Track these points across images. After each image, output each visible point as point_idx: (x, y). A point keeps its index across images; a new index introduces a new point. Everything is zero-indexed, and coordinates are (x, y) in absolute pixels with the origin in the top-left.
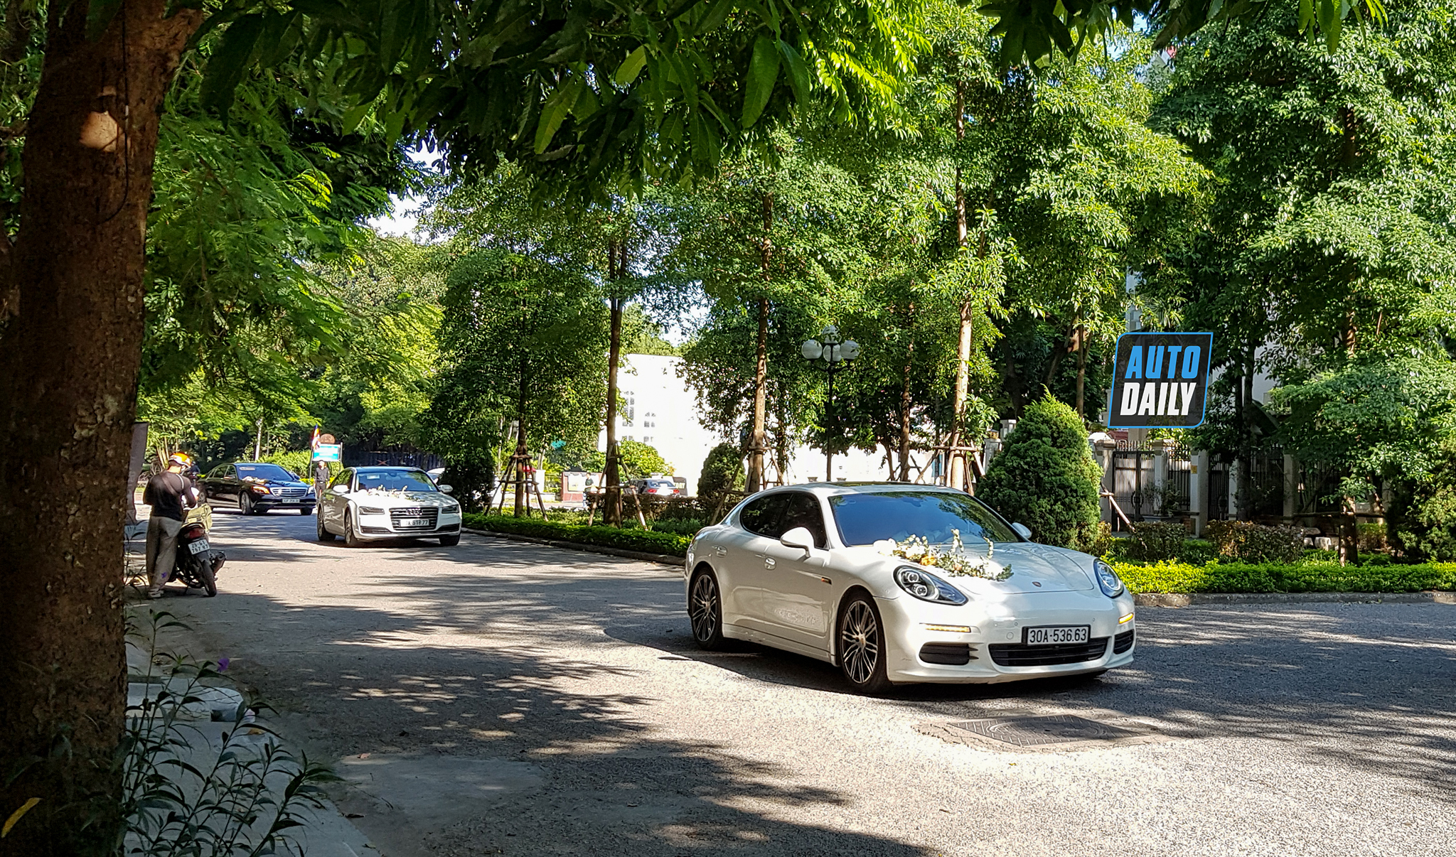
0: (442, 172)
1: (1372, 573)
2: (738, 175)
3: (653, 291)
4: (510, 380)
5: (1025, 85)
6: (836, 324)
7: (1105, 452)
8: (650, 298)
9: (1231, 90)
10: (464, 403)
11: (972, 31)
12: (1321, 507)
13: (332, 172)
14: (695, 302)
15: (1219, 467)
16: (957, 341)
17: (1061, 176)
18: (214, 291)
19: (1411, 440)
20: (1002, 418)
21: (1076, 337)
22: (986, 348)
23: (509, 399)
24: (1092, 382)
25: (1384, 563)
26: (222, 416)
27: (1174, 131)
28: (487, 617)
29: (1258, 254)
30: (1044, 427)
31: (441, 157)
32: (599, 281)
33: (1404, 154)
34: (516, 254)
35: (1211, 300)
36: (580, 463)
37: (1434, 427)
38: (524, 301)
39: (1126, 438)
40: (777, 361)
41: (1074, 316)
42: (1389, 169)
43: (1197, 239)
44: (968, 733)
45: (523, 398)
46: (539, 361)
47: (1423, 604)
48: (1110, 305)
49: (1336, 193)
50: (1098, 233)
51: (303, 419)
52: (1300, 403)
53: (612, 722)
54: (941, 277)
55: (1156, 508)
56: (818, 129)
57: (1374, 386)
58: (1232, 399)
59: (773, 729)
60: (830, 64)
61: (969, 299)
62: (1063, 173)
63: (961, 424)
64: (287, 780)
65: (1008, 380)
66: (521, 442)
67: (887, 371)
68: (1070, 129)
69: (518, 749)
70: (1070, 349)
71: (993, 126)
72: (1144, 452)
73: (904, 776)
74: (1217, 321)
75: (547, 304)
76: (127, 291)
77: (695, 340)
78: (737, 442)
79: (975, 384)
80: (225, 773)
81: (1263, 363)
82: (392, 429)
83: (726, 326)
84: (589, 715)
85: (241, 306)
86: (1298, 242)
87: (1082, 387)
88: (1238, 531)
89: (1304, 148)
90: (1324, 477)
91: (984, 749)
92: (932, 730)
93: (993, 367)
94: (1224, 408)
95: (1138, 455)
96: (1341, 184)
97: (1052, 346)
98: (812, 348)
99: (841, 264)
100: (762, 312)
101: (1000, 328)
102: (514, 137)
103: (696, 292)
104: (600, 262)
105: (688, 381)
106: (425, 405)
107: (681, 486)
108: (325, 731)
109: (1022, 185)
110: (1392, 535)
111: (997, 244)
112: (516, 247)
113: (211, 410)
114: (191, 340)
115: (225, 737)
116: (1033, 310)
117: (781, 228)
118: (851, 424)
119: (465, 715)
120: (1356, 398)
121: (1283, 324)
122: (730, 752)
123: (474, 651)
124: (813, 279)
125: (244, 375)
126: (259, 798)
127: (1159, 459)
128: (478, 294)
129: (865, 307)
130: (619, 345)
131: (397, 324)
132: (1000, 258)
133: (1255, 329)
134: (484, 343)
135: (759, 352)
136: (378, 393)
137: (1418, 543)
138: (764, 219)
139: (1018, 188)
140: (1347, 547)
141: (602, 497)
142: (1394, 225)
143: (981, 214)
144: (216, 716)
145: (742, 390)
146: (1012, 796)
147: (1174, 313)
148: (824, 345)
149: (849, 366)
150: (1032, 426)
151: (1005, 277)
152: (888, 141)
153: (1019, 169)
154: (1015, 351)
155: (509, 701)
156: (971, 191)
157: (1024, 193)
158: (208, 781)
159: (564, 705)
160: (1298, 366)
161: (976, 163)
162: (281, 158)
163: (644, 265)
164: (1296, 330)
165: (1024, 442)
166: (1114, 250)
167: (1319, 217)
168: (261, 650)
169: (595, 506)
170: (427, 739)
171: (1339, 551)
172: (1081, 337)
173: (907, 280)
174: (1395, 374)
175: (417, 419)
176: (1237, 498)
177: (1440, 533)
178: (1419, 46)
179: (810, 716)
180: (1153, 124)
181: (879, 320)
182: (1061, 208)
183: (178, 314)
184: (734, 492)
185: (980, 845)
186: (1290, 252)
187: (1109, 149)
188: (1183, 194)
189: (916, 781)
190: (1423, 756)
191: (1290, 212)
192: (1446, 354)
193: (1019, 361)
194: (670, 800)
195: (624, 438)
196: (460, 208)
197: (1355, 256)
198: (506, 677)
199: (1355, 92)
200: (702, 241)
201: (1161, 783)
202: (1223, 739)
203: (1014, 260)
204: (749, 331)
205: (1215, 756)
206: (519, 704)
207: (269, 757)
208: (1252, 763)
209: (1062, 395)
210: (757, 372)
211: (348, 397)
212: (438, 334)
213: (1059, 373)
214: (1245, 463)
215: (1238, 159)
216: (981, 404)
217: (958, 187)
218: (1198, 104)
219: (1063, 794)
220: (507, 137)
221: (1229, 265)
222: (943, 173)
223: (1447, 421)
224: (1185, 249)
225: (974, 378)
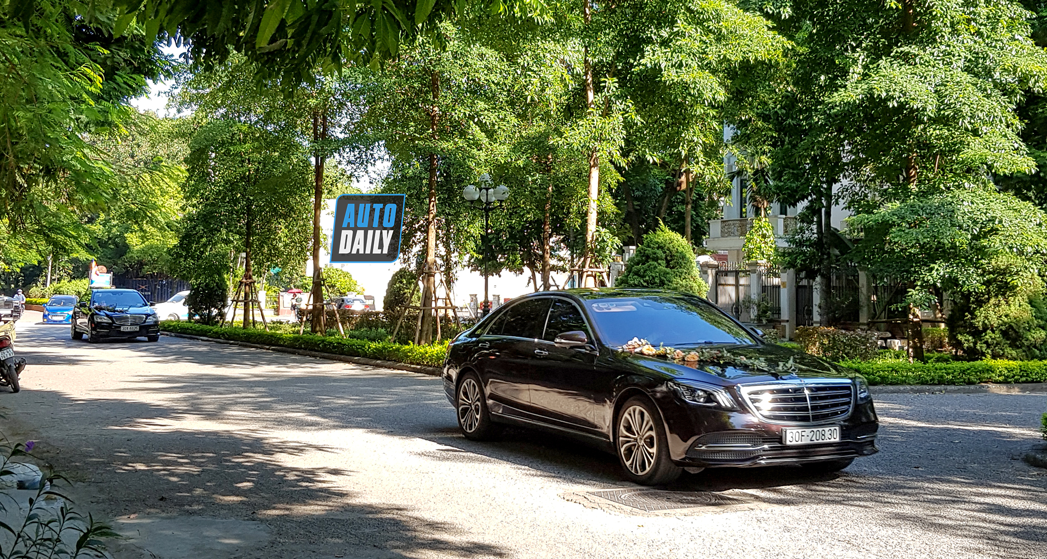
0: (187, 63)
1: (936, 369)
2: (412, 57)
3: (347, 150)
4: (239, 221)
6: (490, 173)
7: (709, 271)
8: (345, 155)
10: (204, 240)
12: (892, 314)
13: (103, 65)
14: (380, 158)
15: (804, 282)
16: (586, 184)
17: (668, 50)
18: (16, 156)
19: (966, 258)
20: (624, 245)
21: (683, 178)
22: (610, 189)
23: (237, 237)
24: (697, 215)
25: (946, 360)
26: (22, 252)
27: (761, 10)
28: (224, 407)
29: (833, 108)
30: (660, 252)
31: (186, 51)
32: (306, 143)
33: (953, 24)
34: (242, 124)
35: (794, 146)
36: (292, 285)
37: (985, 247)
38: (249, 160)
39: (726, 259)
40: (443, 202)
41: (682, 161)
42: (943, 36)
44: (603, 501)
45: (249, 234)
46: (260, 206)
47: (981, 394)
48: (711, 152)
49: (898, 56)
50: (700, 94)
51: (83, 255)
52: (871, 228)
53: (322, 490)
54: (573, 132)
55: (753, 317)
56: (474, 19)
57: (933, 214)
58: (814, 227)
59: (447, 496)
61: (595, 150)
62: (670, 47)
63: (592, 250)
64: (77, 535)
65: (628, 214)
66: (247, 270)
67: (531, 209)
68: (676, 12)
69: (249, 511)
70: (678, 188)
71: (614, 12)
72: (741, 271)
73: (553, 535)
74: (800, 164)
75: (266, 161)
77: (380, 187)
78: (413, 267)
79: (602, 219)
80: (31, 530)
81: (839, 197)
82: (149, 261)
83: (403, 176)
85: (36, 168)
86: (866, 96)
87: (689, 219)
88: (822, 335)
89: (871, 20)
90: (894, 290)
91: (617, 513)
92: (575, 498)
93: (615, 205)
94: (807, 234)
95: (737, 273)
96: (902, 49)
97: (664, 186)
98: (471, 192)
99: (494, 125)
100: (432, 164)
101: (620, 173)
102: (241, 34)
103: (380, 151)
104: (307, 128)
106: (175, 242)
107: (370, 302)
108: (103, 496)
109: (638, 58)
110: (952, 337)
111: (619, 105)
112: (242, 119)
113: (13, 249)
115: (31, 501)
116: (649, 157)
117: (446, 97)
118: (503, 251)
119: (209, 484)
120: (919, 224)
121: (857, 165)
122: (416, 514)
123: (215, 433)
124: (471, 137)
125: (38, 222)
126: (56, 549)
127: (754, 276)
128: (213, 155)
129: (513, 158)
130: (322, 193)
131: (152, 180)
132: (621, 117)
133: (832, 169)
134: (219, 193)
135: (430, 196)
136: (138, 234)
137: (975, 343)
138: (433, 91)
139: (635, 60)
140: (915, 348)
141: (310, 312)
142: (948, 82)
143: (605, 82)
144: (21, 485)
145: (417, 226)
146: (641, 552)
147: (764, 158)
148: (481, 190)
149: (501, 206)
150: (649, 251)
151: (625, 132)
152: (530, 26)
153: (635, 45)
154: (634, 191)
155: (242, 473)
156: (596, 64)
157: (639, 64)
158: (19, 536)
159: (285, 476)
160: (869, 198)
161: (600, 42)
162: (66, 54)
163: (341, 130)
164: (867, 169)
165: (644, 264)
166: (713, 107)
167: (884, 76)
168: (54, 434)
169: (304, 319)
170: (180, 503)
171: (908, 350)
172: (688, 179)
173: (546, 136)
174: (950, 204)
175: (169, 251)
176: (820, 307)
177: (993, 336)
180: (744, 5)
181: (524, 168)
182: (670, 75)
184: (412, 307)
186: (860, 105)
187: (709, 27)
188: (770, 60)
189: (564, 538)
190: (984, 520)
191: (859, 74)
192: (994, 187)
193: (637, 199)
194: (368, 552)
196: (199, 89)
197: (915, 107)
198: (239, 454)
200: (385, 110)
201: (765, 543)
202: (815, 506)
203: (632, 118)
204: (422, 179)
205: (808, 521)
206: (250, 475)
207: (64, 518)
208: (840, 526)
209: (673, 226)
210: (428, 212)
211: (117, 237)
212: (183, 186)
213: (670, 208)
214: (827, 278)
215: (814, 31)
216: (608, 235)
217: (586, 61)
220: (236, 34)
221: (810, 117)
222: (574, 50)
223: (996, 242)
224: (772, 105)
225: (601, 214)
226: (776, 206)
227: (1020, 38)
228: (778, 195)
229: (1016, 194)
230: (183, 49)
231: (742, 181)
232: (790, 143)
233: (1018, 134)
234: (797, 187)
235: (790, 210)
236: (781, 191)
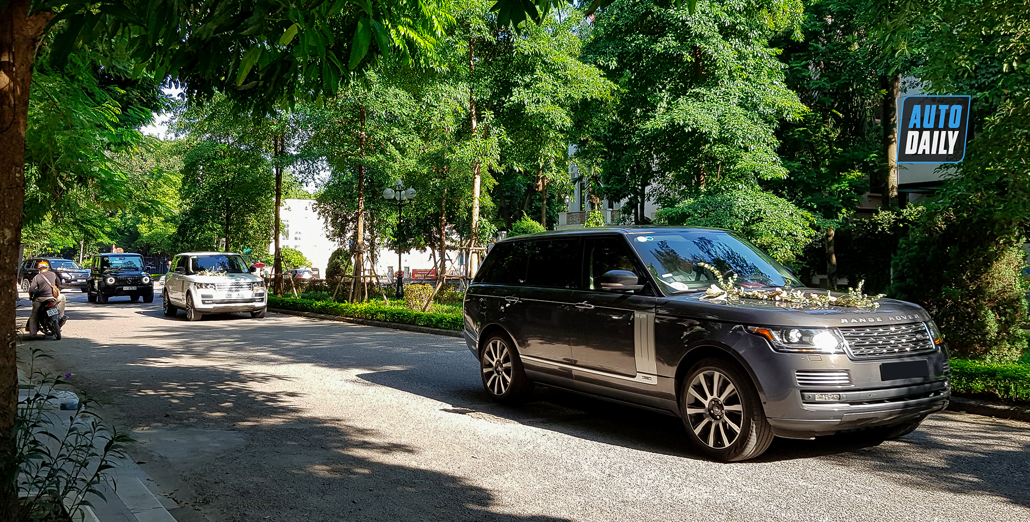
0: (183, 100)
3: (299, 163)
4: (220, 215)
5: (508, 39)
6: (402, 179)
8: (298, 167)
9: (628, 38)
10: (195, 228)
11: (477, 9)
13: (120, 100)
14: (323, 169)
16: (472, 186)
17: (530, 91)
18: (56, 168)
20: (499, 230)
21: (540, 183)
22: (489, 191)
23: (220, 226)
24: (550, 209)
26: (61, 238)
27: (595, 63)
28: (210, 348)
29: (646, 132)
31: (182, 91)
32: (269, 158)
33: (730, 72)
34: (223, 144)
35: (619, 159)
38: (227, 170)
40: (369, 201)
41: (539, 170)
42: (723, 81)
43: (610, 124)
45: (228, 225)
46: (236, 204)
48: (560, 163)
49: (691, 96)
50: (553, 122)
51: (106, 240)
52: (673, 218)
53: (282, 407)
54: (462, 150)
57: (717, 207)
58: (633, 217)
59: (374, 411)
60: (398, 32)
61: (479, 163)
62: (531, 89)
63: (475, 234)
64: (105, 442)
65: (501, 209)
66: (227, 250)
67: (432, 205)
68: (535, 64)
69: (230, 423)
70: (537, 190)
71: (491, 64)
73: (450, 438)
74: (623, 171)
75: (241, 171)
76: (15, 170)
77: (323, 190)
78: (348, 248)
79: (483, 212)
80: (71, 439)
81: (650, 195)
82: (155, 244)
83: (339, 182)
84: (270, 404)
85: (72, 177)
86: (670, 124)
87: (544, 212)
89: (672, 70)
93: (492, 201)
96: (694, 90)
97: (526, 188)
98: (389, 193)
99: (405, 144)
100: (360, 173)
101: (496, 179)
102: (223, 79)
103: (322, 163)
104: (270, 148)
105: (319, 214)
106: (174, 230)
107: (316, 273)
109: (508, 97)
111: (495, 130)
112: (222, 141)
113: (55, 236)
114: (45, 197)
115: (71, 419)
116: (516, 168)
117: (370, 124)
118: (411, 236)
119: (200, 404)
120: (707, 214)
121: (662, 173)
122: (351, 423)
123: (204, 368)
124: (389, 154)
125: (73, 216)
126: (90, 453)
128: (201, 167)
129: (419, 168)
130: (280, 194)
132: (496, 139)
133: (645, 176)
134: (205, 195)
135: (359, 196)
136: (147, 225)
138: (361, 120)
141: (272, 280)
142: (726, 113)
143: (485, 114)
144: (64, 407)
145: (350, 218)
146: (513, 449)
147: (597, 168)
148: (396, 191)
149: (410, 203)
151: (499, 150)
152: (431, 75)
153: (506, 87)
154: (505, 192)
155: (224, 396)
156: (478, 101)
157: (508, 101)
158: (63, 444)
159: (255, 398)
160: (671, 197)
161: (481, 85)
162: (93, 94)
163: (294, 149)
164: (670, 176)
166: (561, 131)
167: (681, 110)
168: (86, 370)
170: (180, 419)
172: (543, 183)
173: (442, 152)
174: (729, 200)
175: (169, 238)
178: (738, 9)
179: (395, 404)
180: (583, 59)
181: (427, 175)
182: (531, 109)
183: (38, 182)
184: (347, 276)
185: (495, 477)
186: (665, 130)
187: (558, 74)
188: (602, 99)
189: (458, 440)
191: (664, 108)
192: (759, 188)
193: (507, 197)
194: (317, 452)
195: (284, 246)
196: (191, 119)
197: (704, 132)
198: (221, 382)
199: (701, 37)
200: (326, 134)
203: (504, 140)
204: (353, 184)
206: (230, 398)
207: (95, 429)
209: (533, 217)
210: (358, 207)
211: (131, 227)
212: (180, 190)
213: (530, 204)
215: (633, 78)
216: (487, 223)
217: (471, 99)
218: (608, 47)
219: (542, 448)
220: (218, 78)
221: (630, 138)
222: (462, 92)
223: (762, 226)
224: (602, 131)
225: (482, 208)
226: (605, 202)
227: (777, 83)
228: (607, 194)
229: (773, 193)
230: (180, 90)
231: (581, 184)
232: (615, 157)
233: (775, 151)
234: (621, 189)
235: (615, 205)
236: (609, 192)
